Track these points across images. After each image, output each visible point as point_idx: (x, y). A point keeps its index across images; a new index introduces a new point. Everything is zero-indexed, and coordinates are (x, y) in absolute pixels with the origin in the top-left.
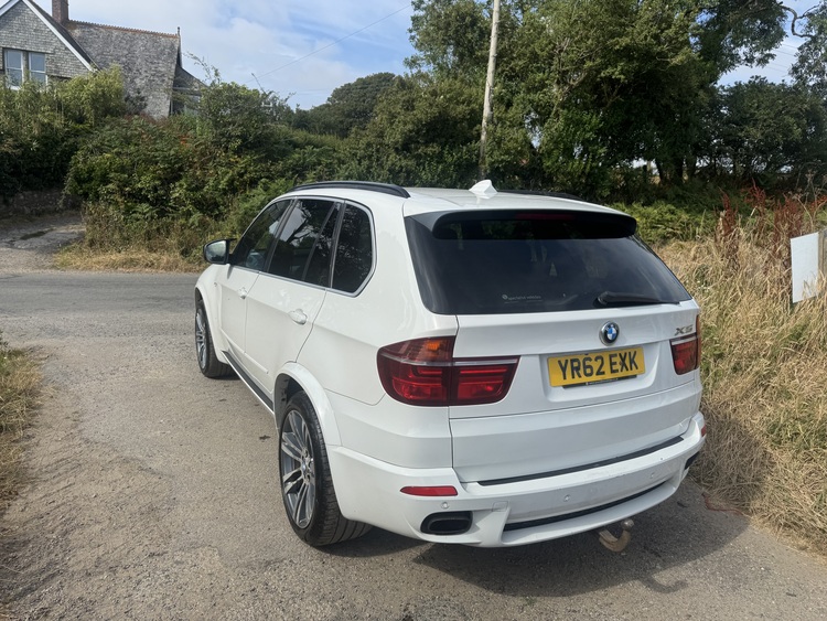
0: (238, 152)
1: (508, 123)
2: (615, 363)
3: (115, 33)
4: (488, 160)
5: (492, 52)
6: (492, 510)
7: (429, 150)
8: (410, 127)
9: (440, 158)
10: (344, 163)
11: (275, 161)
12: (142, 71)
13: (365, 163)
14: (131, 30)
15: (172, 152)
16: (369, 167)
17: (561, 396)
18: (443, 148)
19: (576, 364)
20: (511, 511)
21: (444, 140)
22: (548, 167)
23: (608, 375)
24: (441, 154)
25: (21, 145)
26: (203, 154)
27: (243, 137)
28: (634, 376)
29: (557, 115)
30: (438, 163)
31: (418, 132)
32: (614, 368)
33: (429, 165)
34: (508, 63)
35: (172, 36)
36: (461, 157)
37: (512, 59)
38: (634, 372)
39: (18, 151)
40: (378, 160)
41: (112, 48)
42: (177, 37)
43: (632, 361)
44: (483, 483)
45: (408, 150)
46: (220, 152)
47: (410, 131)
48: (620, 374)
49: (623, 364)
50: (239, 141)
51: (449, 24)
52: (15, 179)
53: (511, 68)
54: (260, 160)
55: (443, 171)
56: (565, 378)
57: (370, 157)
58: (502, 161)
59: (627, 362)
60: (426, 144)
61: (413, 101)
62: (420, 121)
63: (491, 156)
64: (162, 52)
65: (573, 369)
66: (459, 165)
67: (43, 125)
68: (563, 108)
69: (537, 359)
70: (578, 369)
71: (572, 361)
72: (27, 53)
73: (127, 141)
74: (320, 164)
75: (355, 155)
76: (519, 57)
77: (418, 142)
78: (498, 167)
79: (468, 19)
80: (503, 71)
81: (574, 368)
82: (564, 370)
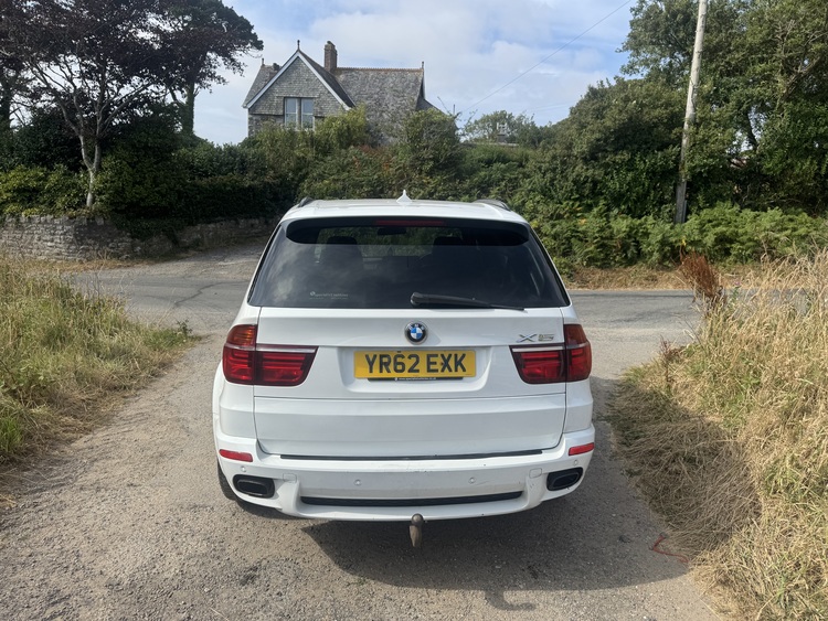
0: (430, 173)
1: (714, 123)
2: (435, 363)
3: (371, 74)
4: (687, 165)
5: (697, 47)
6: (284, 481)
7: (618, 158)
8: (597, 135)
9: (630, 165)
10: (529, 177)
11: (463, 180)
12: (389, 106)
13: (549, 175)
14: (384, 70)
15: (376, 177)
16: (553, 180)
17: (364, 387)
18: (634, 155)
19: (385, 360)
20: (300, 484)
21: (636, 146)
22: (768, 169)
23: (423, 373)
24: (632, 160)
25: (281, 176)
26: (402, 178)
27: (435, 159)
28: (460, 378)
29: (781, 109)
30: (628, 170)
31: (605, 141)
32: (432, 367)
33: (618, 173)
34: (724, 57)
35: (418, 71)
36: (655, 164)
37: (730, 52)
38: (460, 373)
39: (277, 181)
40: (562, 172)
41: (367, 87)
42: (421, 71)
43: (458, 363)
44: (283, 456)
45: (596, 159)
46: (415, 175)
47: (598, 140)
48: (440, 374)
49: (446, 365)
50: (431, 163)
51: (658, 25)
52: (273, 204)
53: (727, 63)
54: (450, 180)
55: (635, 179)
56: (371, 371)
57: (554, 170)
58: (705, 165)
59: (452, 363)
60: (615, 152)
61: (604, 109)
62: (609, 128)
63: (692, 160)
64: (408, 86)
65: (381, 364)
66: (654, 173)
67: (299, 158)
68: (788, 100)
69: (335, 351)
70: (387, 364)
71: (382, 357)
72: (300, 99)
73: (343, 168)
74: (503, 180)
75: (540, 168)
76: (737, 49)
77: (607, 151)
78: (700, 173)
79: (680, 17)
80: (717, 67)
81: (383, 363)
82: (371, 364)
